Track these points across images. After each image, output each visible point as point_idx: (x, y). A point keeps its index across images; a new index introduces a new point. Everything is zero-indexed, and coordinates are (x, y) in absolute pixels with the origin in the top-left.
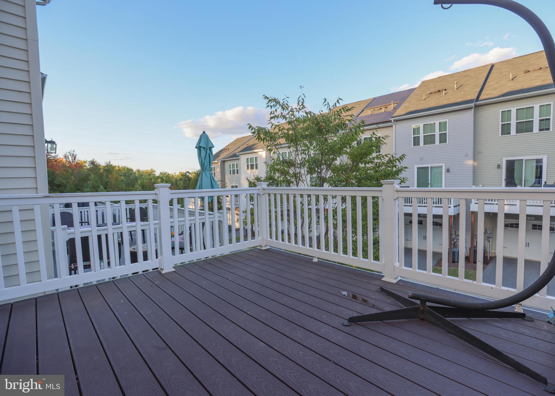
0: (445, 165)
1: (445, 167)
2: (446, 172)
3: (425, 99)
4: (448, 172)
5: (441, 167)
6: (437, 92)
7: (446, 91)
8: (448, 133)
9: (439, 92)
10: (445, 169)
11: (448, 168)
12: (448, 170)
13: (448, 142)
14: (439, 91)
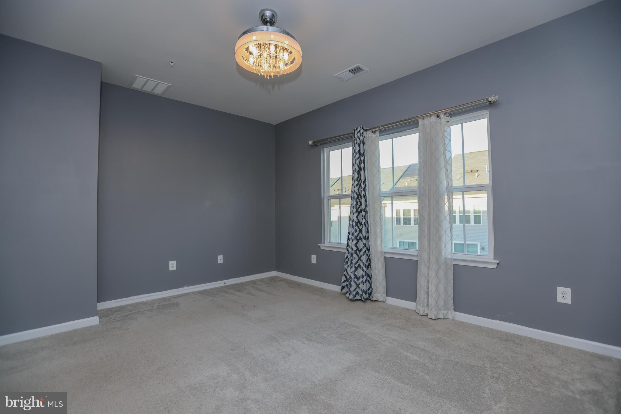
0: (480, 244)
1: (480, 245)
2: (481, 250)
3: (459, 179)
4: (483, 250)
5: (477, 245)
6: (470, 172)
7: (478, 172)
8: (482, 215)
9: (472, 173)
10: (480, 247)
11: (483, 247)
12: (483, 248)
13: (483, 224)
14: (472, 171)
